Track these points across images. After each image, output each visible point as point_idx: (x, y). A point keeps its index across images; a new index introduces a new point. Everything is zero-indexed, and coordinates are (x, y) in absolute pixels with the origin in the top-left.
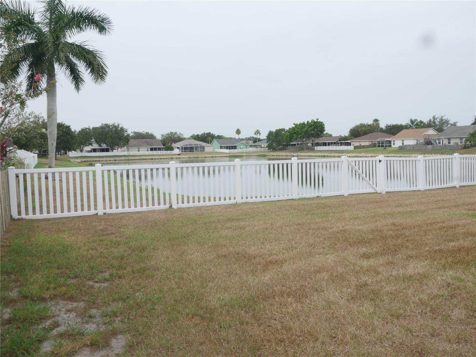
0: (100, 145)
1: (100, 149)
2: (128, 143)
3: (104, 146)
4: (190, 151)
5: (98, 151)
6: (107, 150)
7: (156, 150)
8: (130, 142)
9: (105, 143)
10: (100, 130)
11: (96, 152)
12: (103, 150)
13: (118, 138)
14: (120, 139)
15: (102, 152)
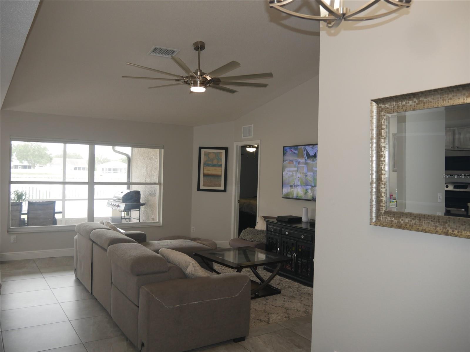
0: (21, 162)
1: (22, 166)
2: (51, 162)
3: (26, 163)
4: (114, 173)
5: (20, 168)
6: (29, 167)
7: (80, 170)
8: (53, 161)
9: (27, 160)
10: (21, 147)
11: (17, 168)
12: (25, 167)
13: (40, 156)
14: (42, 158)
15: (24, 168)
